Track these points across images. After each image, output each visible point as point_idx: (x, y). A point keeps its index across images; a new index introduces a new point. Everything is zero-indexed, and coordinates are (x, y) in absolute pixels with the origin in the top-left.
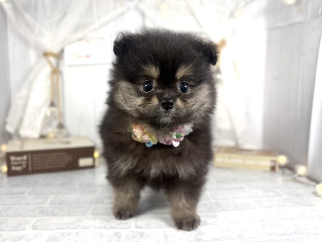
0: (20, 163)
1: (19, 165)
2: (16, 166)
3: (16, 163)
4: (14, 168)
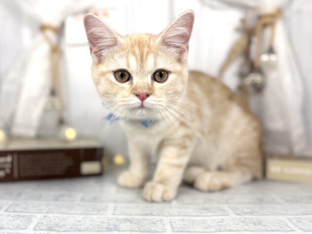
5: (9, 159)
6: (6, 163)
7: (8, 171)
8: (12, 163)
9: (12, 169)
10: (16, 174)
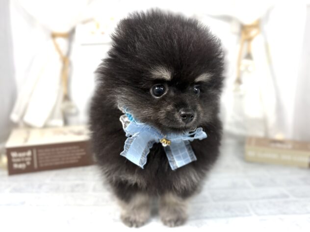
0: (23, 159)
1: (22, 162)
2: (18, 163)
3: (19, 160)
4: (16, 166)
5: (29, 153)
6: (26, 157)
7: (28, 163)
8: (32, 157)
9: (32, 161)
10: (36, 166)
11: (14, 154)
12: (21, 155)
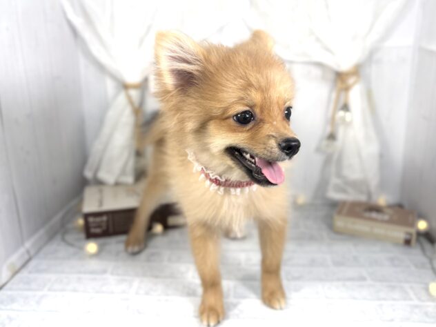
0: (99, 224)
2: (96, 227)
3: (95, 225)
4: (93, 230)
5: (105, 218)
6: (102, 222)
7: (104, 227)
8: (108, 221)
9: (108, 226)
10: (111, 230)
11: (91, 219)
12: (98, 219)
